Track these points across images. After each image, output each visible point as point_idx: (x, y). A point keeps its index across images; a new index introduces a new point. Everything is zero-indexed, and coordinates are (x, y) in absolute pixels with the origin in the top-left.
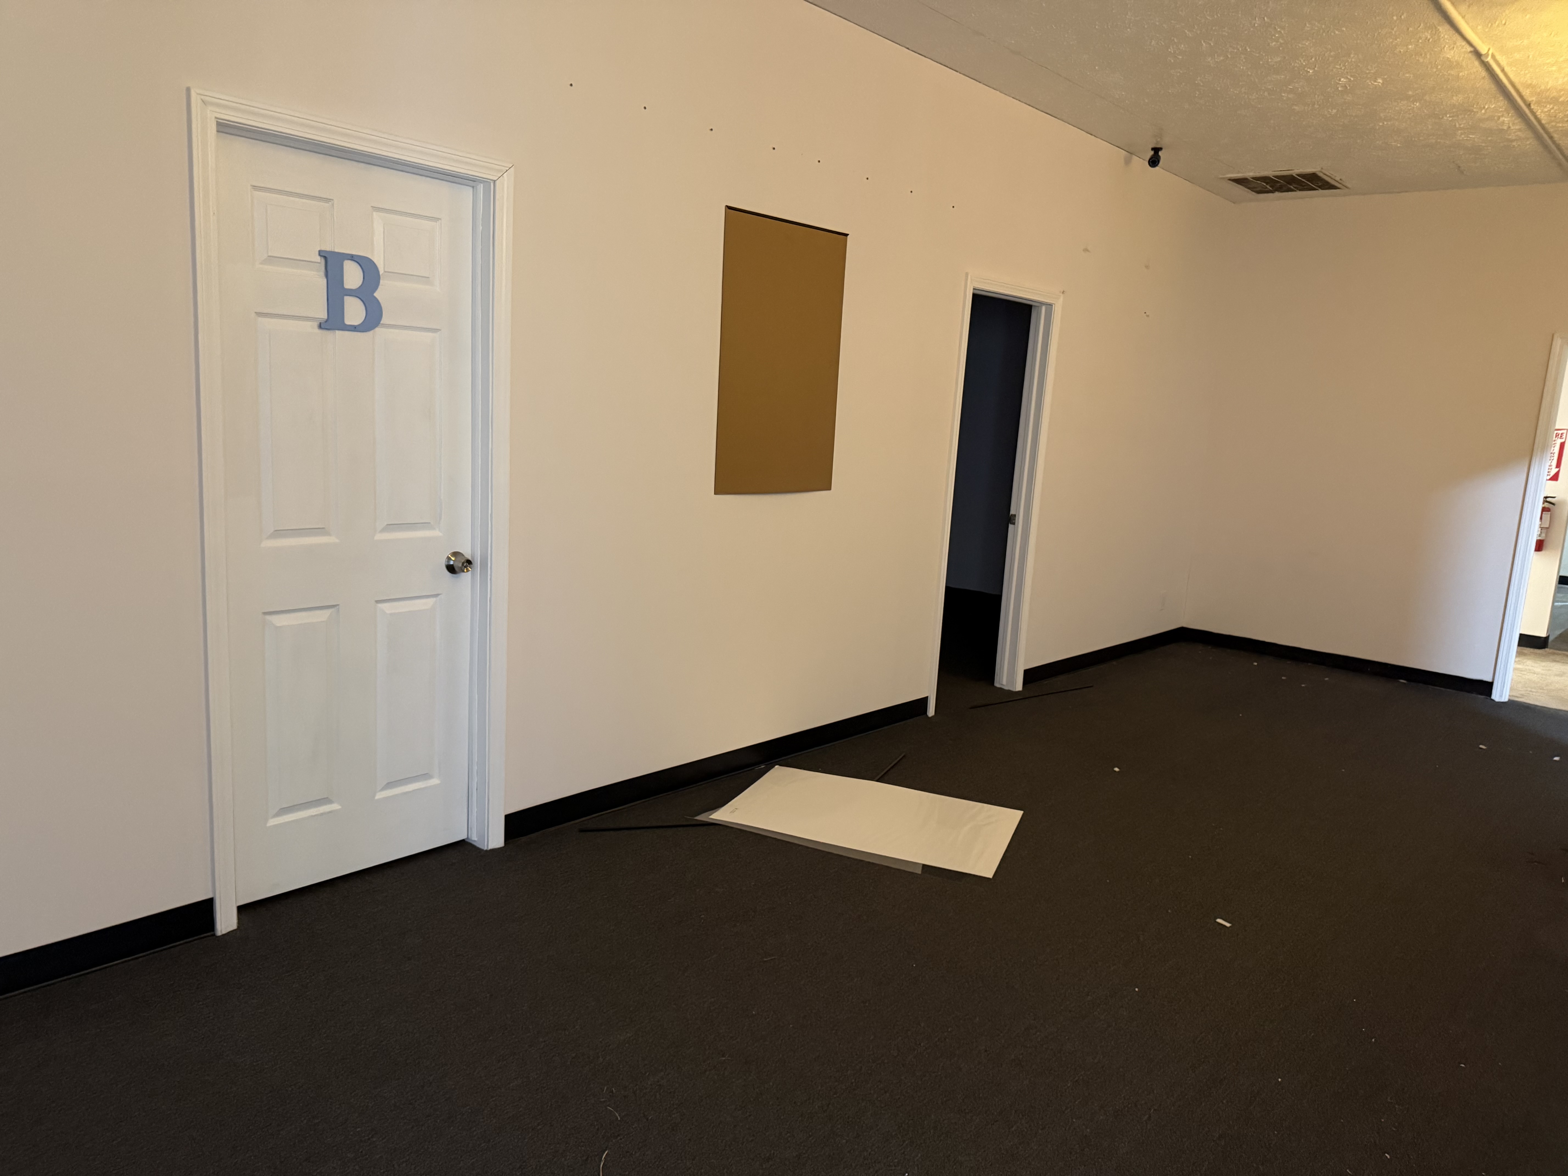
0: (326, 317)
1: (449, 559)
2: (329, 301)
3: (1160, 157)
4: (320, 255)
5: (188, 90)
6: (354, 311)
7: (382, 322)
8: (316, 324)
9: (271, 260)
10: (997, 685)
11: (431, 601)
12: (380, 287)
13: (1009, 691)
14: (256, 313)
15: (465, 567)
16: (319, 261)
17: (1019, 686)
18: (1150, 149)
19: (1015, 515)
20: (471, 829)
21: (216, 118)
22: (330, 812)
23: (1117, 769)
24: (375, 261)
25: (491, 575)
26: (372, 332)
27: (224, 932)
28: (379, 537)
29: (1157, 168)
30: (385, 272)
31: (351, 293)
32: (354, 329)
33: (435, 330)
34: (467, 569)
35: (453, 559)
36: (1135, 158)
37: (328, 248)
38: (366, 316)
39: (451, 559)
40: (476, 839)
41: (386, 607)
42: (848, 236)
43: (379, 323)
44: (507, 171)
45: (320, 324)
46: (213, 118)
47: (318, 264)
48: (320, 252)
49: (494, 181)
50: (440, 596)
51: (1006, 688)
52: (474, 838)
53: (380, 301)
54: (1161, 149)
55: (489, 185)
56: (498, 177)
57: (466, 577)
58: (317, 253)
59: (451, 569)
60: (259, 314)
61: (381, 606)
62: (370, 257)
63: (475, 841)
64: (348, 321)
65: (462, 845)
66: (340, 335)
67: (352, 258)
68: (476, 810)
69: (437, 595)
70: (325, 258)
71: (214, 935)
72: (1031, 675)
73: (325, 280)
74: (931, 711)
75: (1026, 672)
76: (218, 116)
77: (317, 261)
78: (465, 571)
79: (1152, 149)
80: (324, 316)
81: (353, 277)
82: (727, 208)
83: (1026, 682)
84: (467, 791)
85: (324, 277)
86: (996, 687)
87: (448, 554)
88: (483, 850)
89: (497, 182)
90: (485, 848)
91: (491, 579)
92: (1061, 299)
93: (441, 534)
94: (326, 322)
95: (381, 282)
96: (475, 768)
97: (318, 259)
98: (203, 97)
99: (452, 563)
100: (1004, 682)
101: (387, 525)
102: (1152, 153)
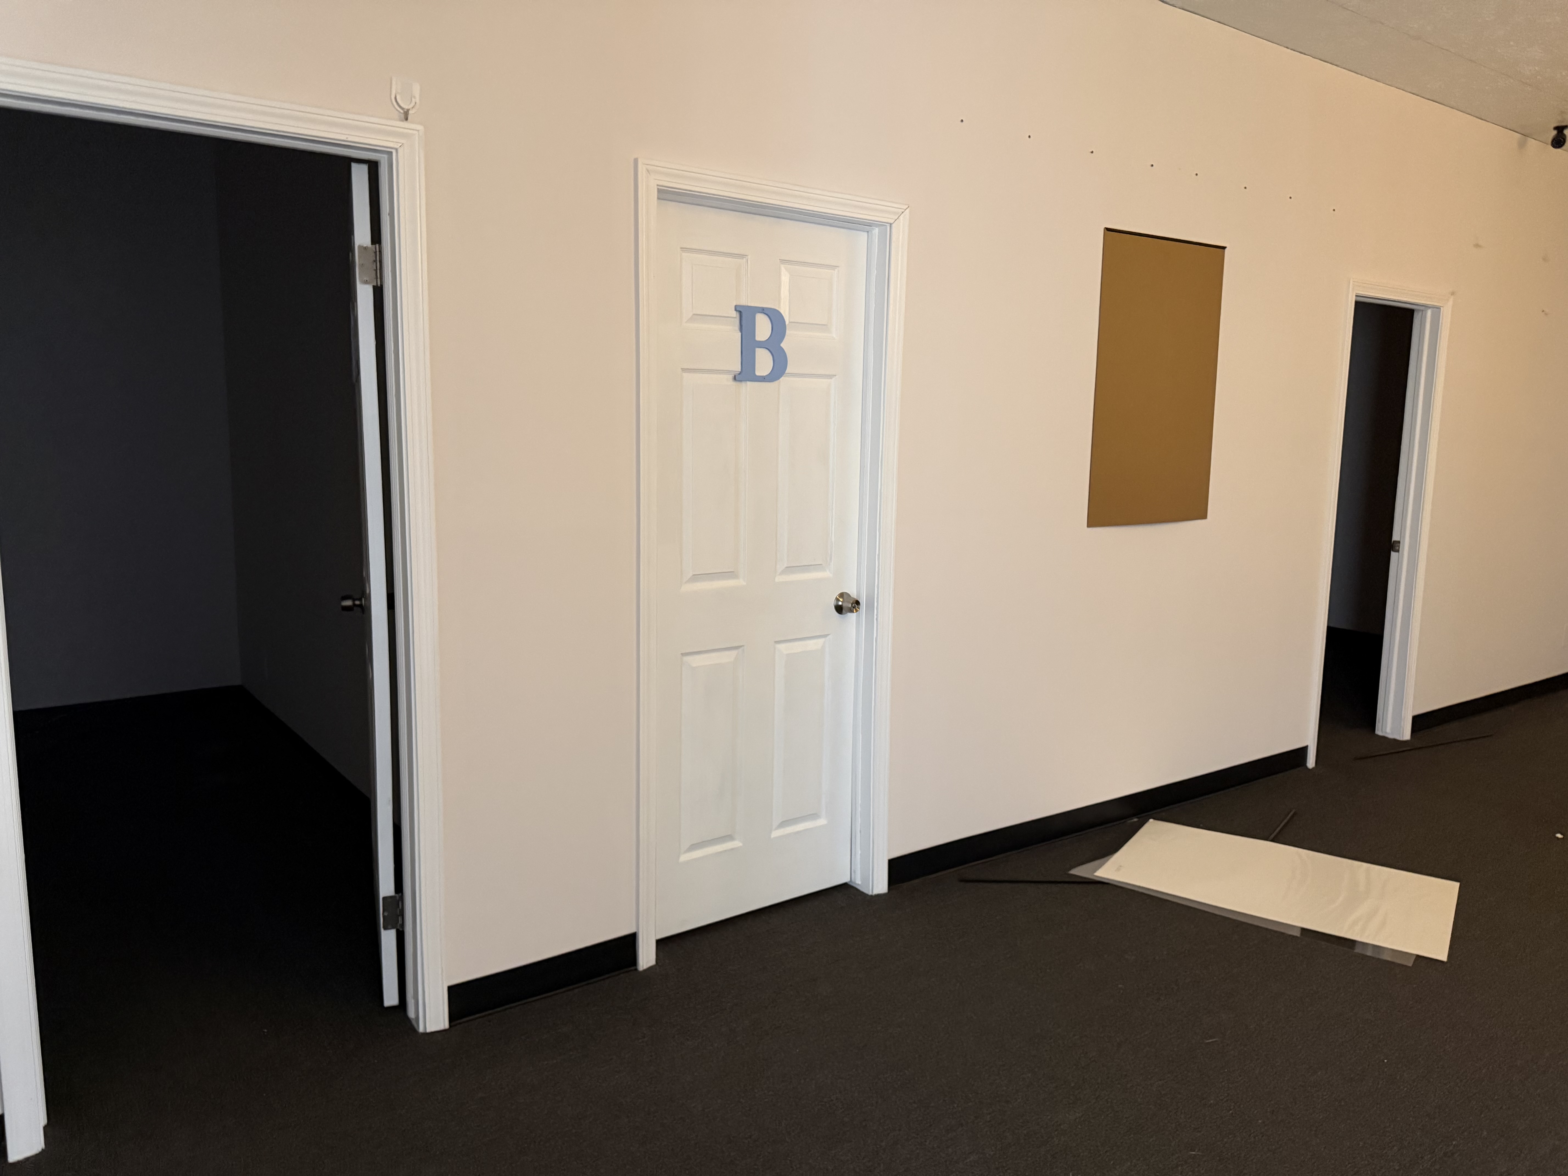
0: (740, 370)
1: (838, 600)
2: (743, 355)
3: (1565, 135)
4: (736, 310)
5: (636, 161)
6: (764, 362)
7: (786, 372)
8: (731, 377)
9: (697, 317)
10: (1379, 732)
11: (821, 641)
12: (786, 337)
13: (1395, 740)
14: (682, 369)
15: (854, 607)
16: (735, 316)
17: (1406, 735)
18: (1552, 130)
19: (1399, 542)
20: (855, 872)
21: (658, 185)
22: (732, 849)
23: (1559, 836)
24: (782, 312)
25: (877, 615)
26: (776, 382)
27: (645, 967)
28: (779, 579)
29: (1559, 150)
30: (790, 322)
31: (761, 345)
32: (763, 379)
33: (830, 377)
34: (856, 609)
35: (841, 600)
36: (1531, 142)
37: (744, 302)
38: (773, 366)
39: (840, 601)
40: (860, 883)
41: (782, 647)
42: (1226, 250)
43: (784, 372)
44: (903, 212)
45: (735, 376)
46: (656, 186)
47: (733, 319)
48: (736, 306)
49: (891, 224)
50: (828, 637)
51: (1390, 736)
52: (858, 882)
53: (786, 351)
54: (1565, 127)
55: (886, 228)
56: (894, 220)
57: (852, 617)
58: (733, 309)
59: (839, 609)
60: (684, 370)
61: (779, 646)
62: (777, 309)
63: (858, 884)
64: (758, 373)
65: (845, 888)
66: (749, 386)
67: (763, 310)
68: (860, 852)
69: (825, 636)
70: (740, 312)
71: (636, 970)
72: (1420, 722)
73: (740, 334)
74: (1311, 762)
75: (1416, 719)
76: (661, 183)
77: (732, 316)
78: (855, 611)
79: (1556, 128)
80: (738, 368)
81: (763, 329)
82: (1106, 230)
83: (1413, 731)
84: (850, 834)
85: (739, 331)
86: (1378, 735)
87: (836, 595)
88: (867, 895)
89: (893, 225)
90: (870, 893)
91: (877, 619)
92: (1451, 303)
93: (831, 575)
94: (740, 374)
95: (788, 332)
96: (859, 809)
97: (735, 314)
98: (648, 166)
99: (840, 603)
100: (1388, 730)
101: (787, 567)
102: (1555, 132)
